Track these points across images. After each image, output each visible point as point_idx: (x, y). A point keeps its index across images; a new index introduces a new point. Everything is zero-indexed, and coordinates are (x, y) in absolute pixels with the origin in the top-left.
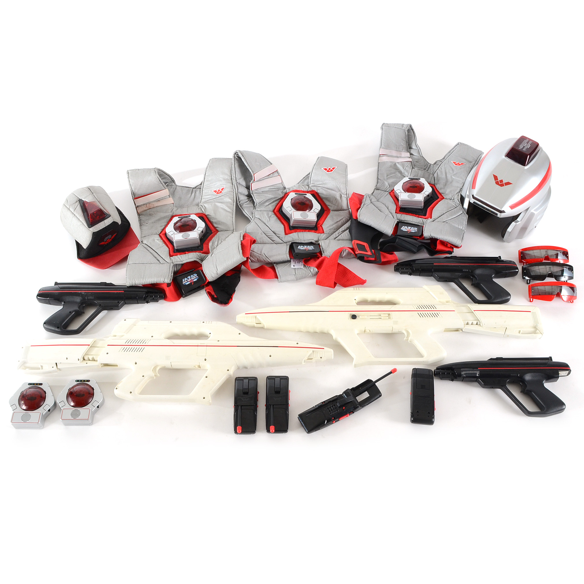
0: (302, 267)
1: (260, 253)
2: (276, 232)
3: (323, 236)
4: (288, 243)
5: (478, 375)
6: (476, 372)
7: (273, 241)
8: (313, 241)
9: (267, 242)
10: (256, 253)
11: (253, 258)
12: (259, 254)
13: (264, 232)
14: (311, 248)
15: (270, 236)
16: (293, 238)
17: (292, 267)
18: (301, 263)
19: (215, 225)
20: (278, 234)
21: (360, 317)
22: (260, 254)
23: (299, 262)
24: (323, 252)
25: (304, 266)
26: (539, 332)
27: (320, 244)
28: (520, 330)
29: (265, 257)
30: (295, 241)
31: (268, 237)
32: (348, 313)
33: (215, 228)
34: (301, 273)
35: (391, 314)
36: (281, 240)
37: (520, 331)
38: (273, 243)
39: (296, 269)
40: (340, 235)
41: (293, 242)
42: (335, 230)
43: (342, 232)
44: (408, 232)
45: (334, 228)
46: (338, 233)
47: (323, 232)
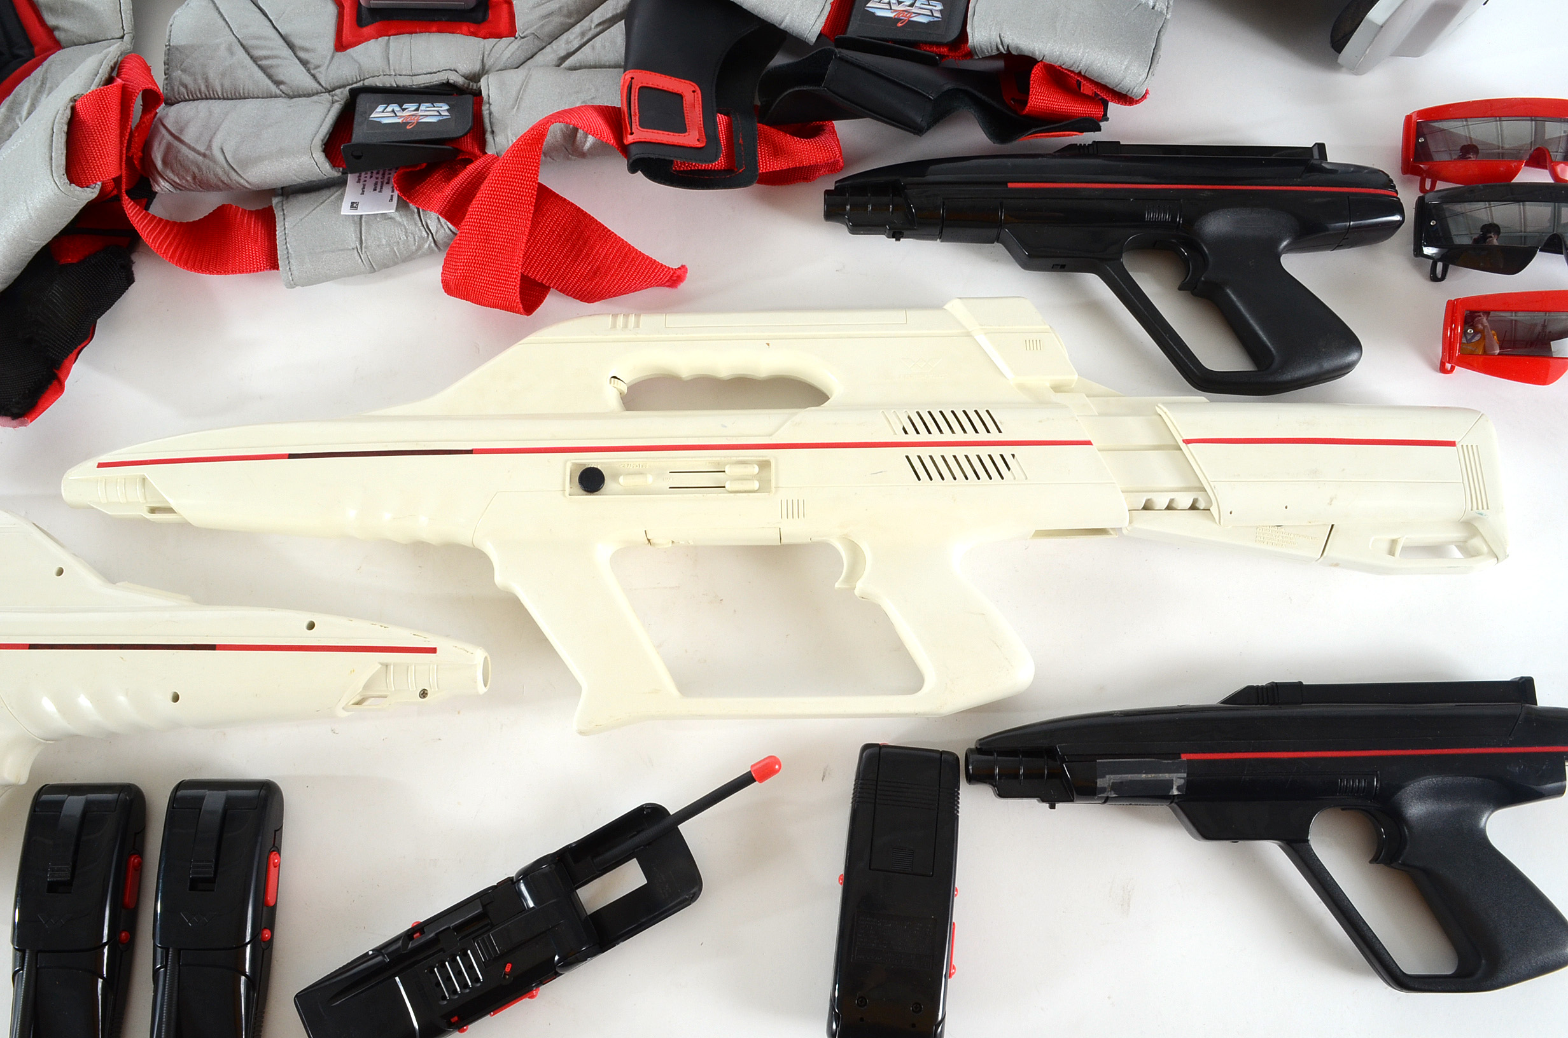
0: (391, 210)
1: (202, 149)
2: (297, 42)
3: (504, 49)
4: (338, 91)
5: (1178, 789)
6: (1167, 776)
7: (278, 83)
8: (454, 78)
9: (250, 86)
10: (189, 147)
11: (173, 171)
12: (199, 153)
13: (244, 43)
14: (432, 113)
15: (266, 58)
16: (360, 68)
17: (346, 210)
18: (387, 191)
19: (51, 20)
20: (305, 50)
21: (621, 479)
22: (204, 155)
23: (378, 188)
24: (493, 132)
25: (402, 205)
26: (1485, 549)
27: (484, 93)
28: (1394, 537)
29: (226, 165)
30: (367, 83)
31: (260, 66)
32: (566, 462)
33: (50, 31)
34: (384, 242)
35: (773, 465)
36: (314, 76)
37: (1394, 542)
38: (278, 92)
39: (363, 219)
40: (590, 40)
41: (360, 84)
42: (569, 15)
43: (601, 28)
44: (899, 25)
45: (565, 11)
46: (583, 34)
47: (512, 32)
